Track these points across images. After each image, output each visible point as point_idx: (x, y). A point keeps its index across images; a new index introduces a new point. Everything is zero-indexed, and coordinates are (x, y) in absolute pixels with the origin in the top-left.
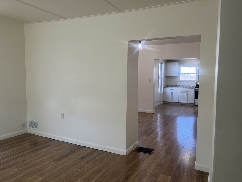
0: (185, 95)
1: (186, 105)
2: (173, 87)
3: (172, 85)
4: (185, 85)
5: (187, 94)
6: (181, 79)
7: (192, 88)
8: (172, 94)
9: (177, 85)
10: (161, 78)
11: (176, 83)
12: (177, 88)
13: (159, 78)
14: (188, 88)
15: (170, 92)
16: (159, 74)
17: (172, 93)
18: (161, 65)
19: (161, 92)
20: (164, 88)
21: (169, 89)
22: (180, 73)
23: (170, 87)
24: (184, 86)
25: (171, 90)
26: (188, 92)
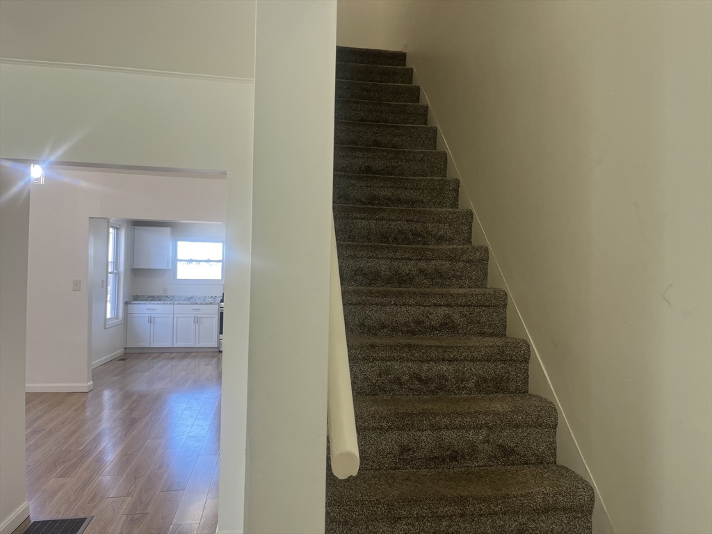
0: (193, 325)
1: (193, 354)
2: (155, 302)
3: (153, 295)
4: (193, 295)
5: (197, 320)
6: (178, 278)
7: (211, 304)
8: (152, 324)
9: (169, 294)
10: (117, 274)
11: (165, 290)
12: (167, 304)
13: (110, 273)
14: (201, 304)
15: (147, 315)
16: (110, 259)
17: (151, 321)
18: (117, 233)
19: (117, 318)
20: (126, 303)
21: (143, 310)
22: (175, 260)
23: (147, 302)
24: (189, 299)
25: (148, 311)
26: (199, 316)
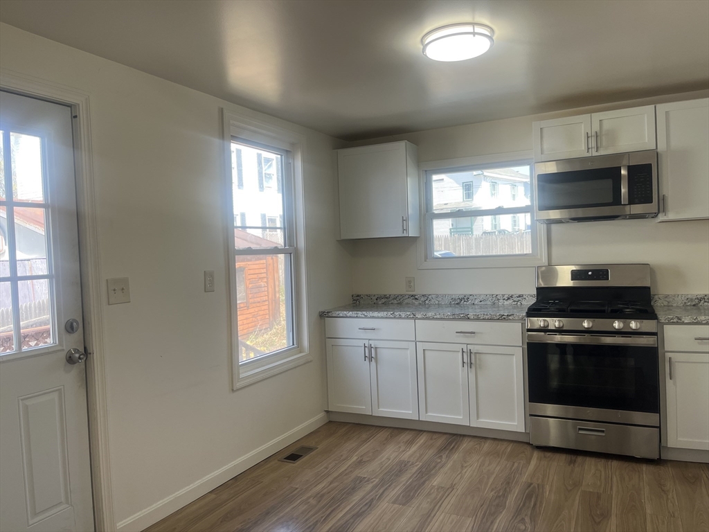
0: (461, 372)
2: (376, 314)
3: (387, 293)
4: (467, 292)
5: (471, 360)
6: (437, 254)
7: (502, 318)
8: (373, 363)
9: (418, 291)
11: (410, 282)
12: (400, 317)
14: (478, 319)
15: (361, 343)
17: (371, 355)
20: (323, 315)
22: (427, 215)
23: (360, 313)
24: (460, 301)
25: (362, 335)
26: (474, 349)
